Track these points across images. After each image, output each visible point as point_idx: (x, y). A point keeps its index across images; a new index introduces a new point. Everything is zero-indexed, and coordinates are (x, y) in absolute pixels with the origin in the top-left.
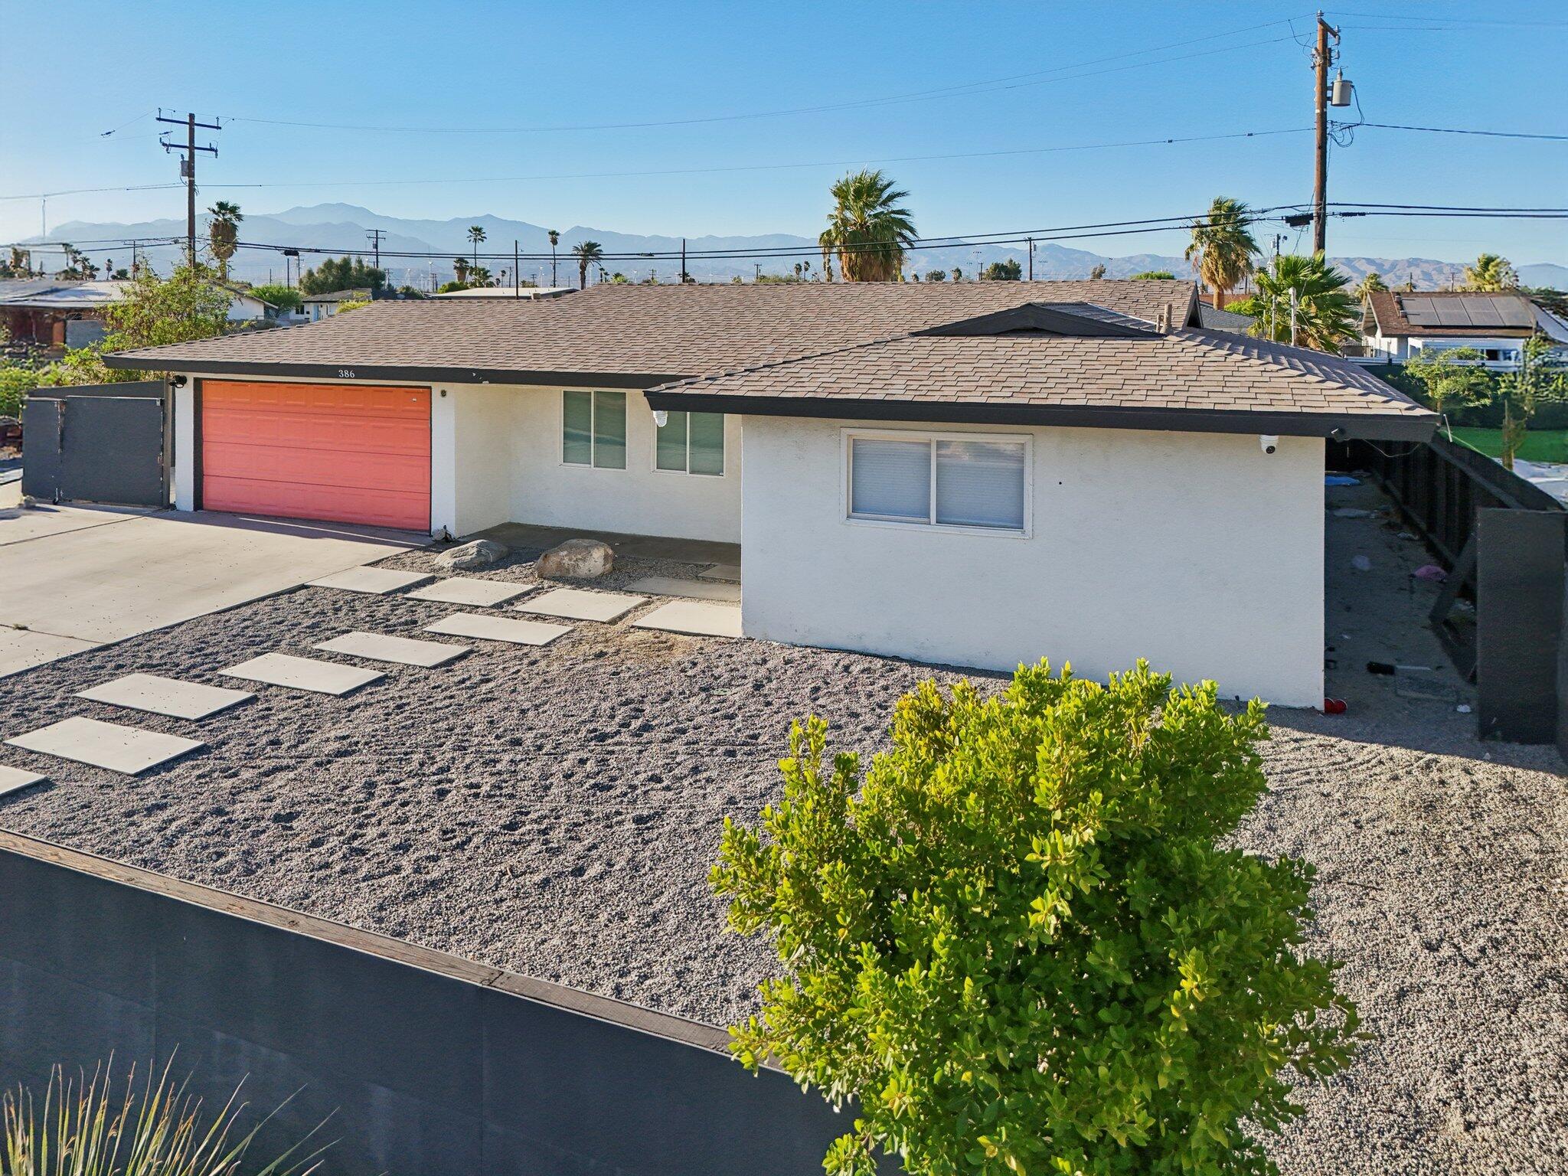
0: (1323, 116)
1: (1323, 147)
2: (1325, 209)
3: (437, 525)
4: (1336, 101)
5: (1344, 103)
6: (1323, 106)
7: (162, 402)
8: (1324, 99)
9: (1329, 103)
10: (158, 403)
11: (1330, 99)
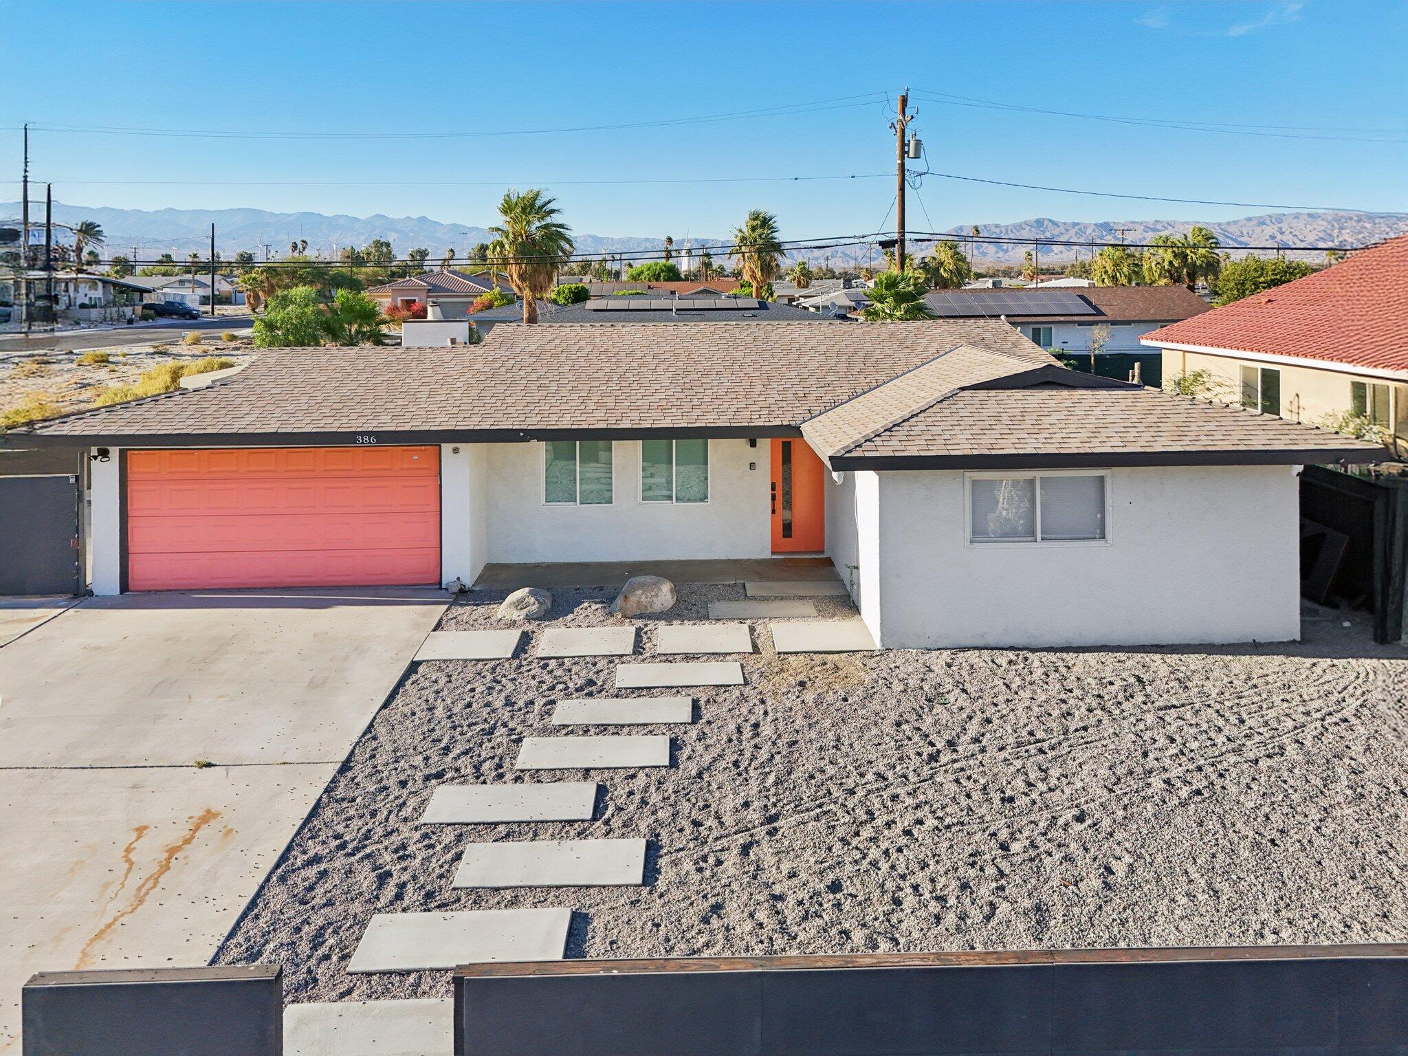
0: (902, 165)
1: (902, 189)
2: (903, 236)
3: (448, 577)
4: (911, 155)
5: (917, 156)
6: (903, 158)
7: (77, 478)
8: (903, 153)
9: (906, 155)
10: (72, 481)
11: (908, 153)
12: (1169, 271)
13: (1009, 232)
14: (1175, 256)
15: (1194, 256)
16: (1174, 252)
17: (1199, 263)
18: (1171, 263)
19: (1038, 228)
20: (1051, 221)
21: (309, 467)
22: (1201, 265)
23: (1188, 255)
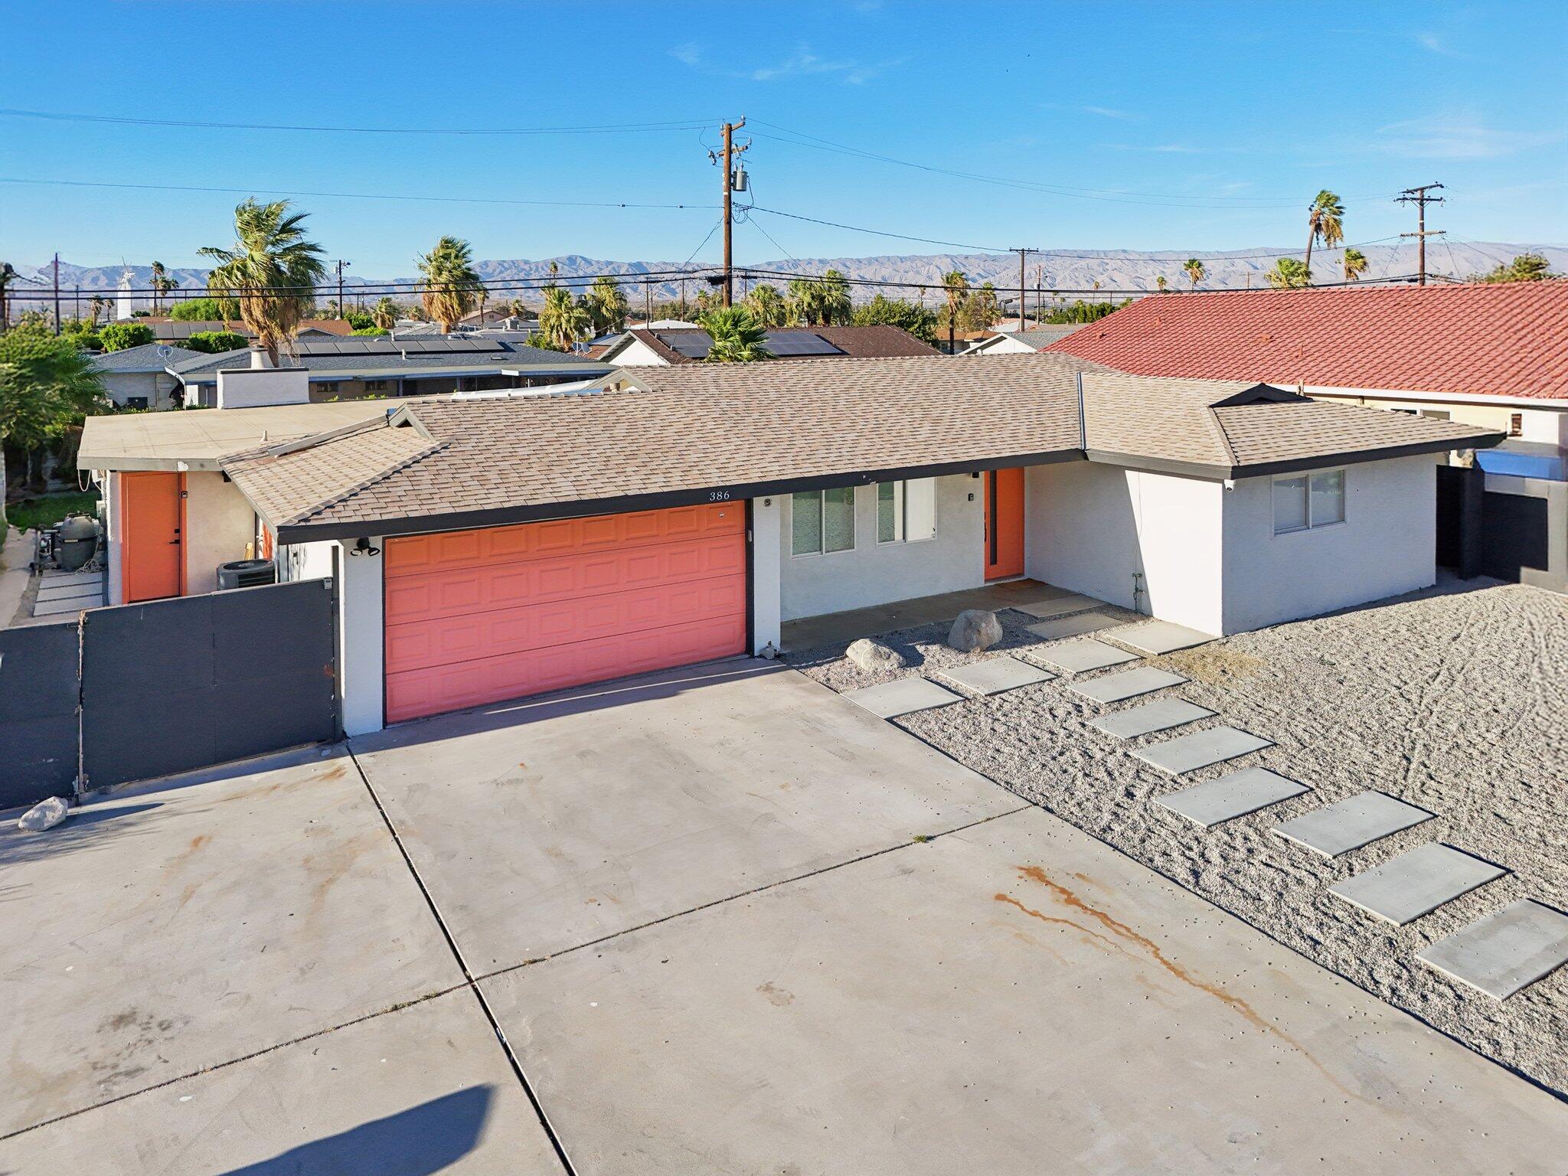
0: (729, 198)
2: (731, 272)
4: (738, 187)
5: (743, 190)
6: (729, 191)
7: (333, 583)
9: (733, 187)
10: (328, 586)
11: (734, 185)
12: (807, 312)
13: (540, 269)
14: (813, 298)
15: (830, 299)
16: (812, 294)
17: (835, 305)
18: (809, 305)
19: (569, 266)
20: (584, 259)
21: (610, 538)
22: (837, 307)
23: (825, 297)
